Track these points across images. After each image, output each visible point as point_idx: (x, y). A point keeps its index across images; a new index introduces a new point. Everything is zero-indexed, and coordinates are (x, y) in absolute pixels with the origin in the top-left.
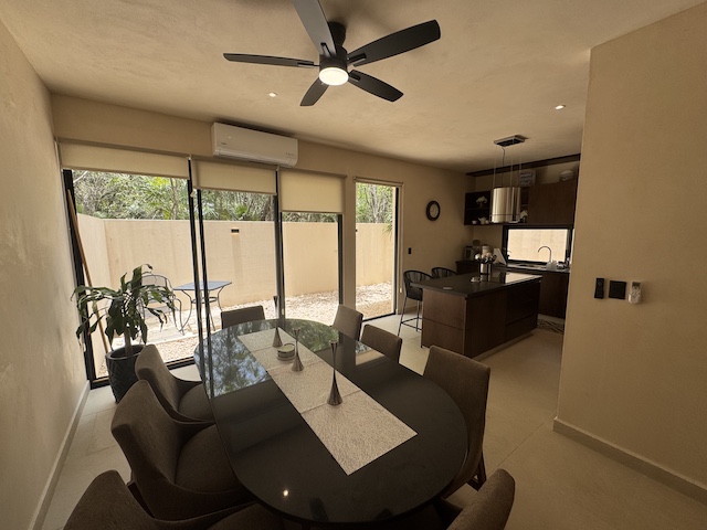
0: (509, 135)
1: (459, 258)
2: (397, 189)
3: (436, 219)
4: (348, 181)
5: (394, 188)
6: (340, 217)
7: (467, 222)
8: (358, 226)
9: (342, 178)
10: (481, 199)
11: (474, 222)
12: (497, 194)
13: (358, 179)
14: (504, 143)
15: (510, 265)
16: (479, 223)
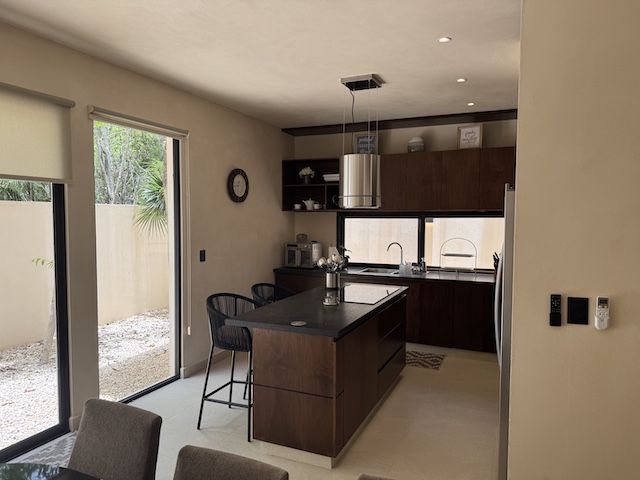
0: (362, 72)
1: (278, 265)
2: (176, 143)
3: (241, 200)
4: (77, 113)
5: (169, 141)
6: (58, 189)
7: (287, 206)
8: (100, 209)
9: (64, 106)
10: (306, 171)
11: (297, 206)
12: (349, 163)
13: (97, 113)
14: (356, 85)
15: (351, 272)
16: (304, 208)
